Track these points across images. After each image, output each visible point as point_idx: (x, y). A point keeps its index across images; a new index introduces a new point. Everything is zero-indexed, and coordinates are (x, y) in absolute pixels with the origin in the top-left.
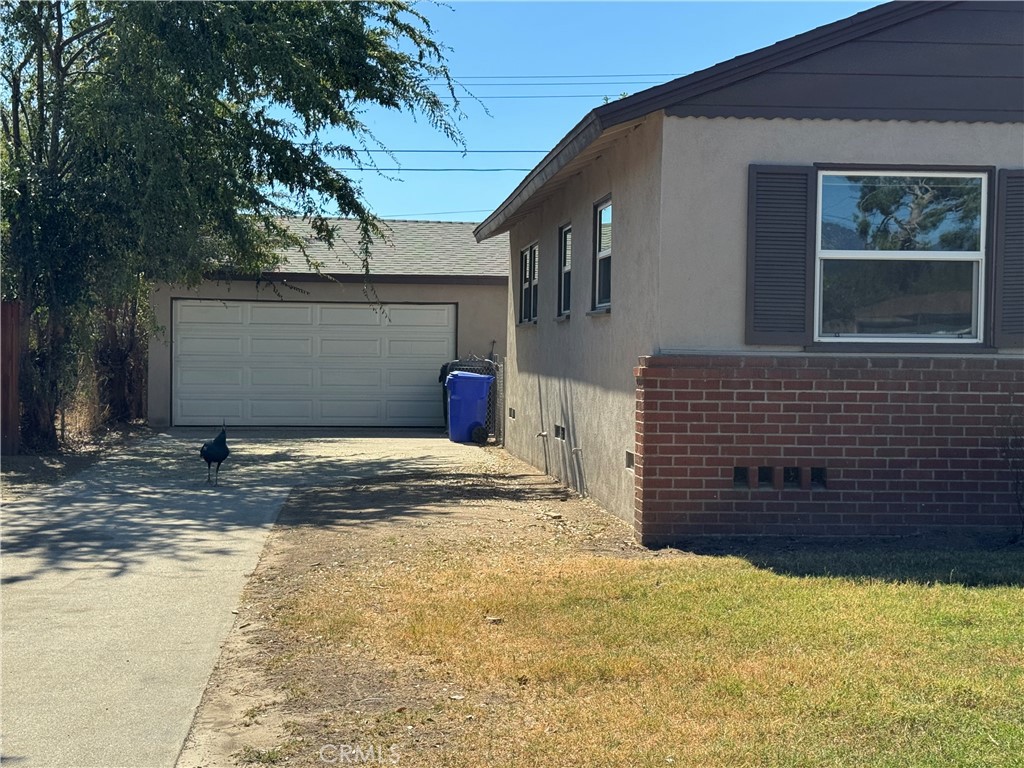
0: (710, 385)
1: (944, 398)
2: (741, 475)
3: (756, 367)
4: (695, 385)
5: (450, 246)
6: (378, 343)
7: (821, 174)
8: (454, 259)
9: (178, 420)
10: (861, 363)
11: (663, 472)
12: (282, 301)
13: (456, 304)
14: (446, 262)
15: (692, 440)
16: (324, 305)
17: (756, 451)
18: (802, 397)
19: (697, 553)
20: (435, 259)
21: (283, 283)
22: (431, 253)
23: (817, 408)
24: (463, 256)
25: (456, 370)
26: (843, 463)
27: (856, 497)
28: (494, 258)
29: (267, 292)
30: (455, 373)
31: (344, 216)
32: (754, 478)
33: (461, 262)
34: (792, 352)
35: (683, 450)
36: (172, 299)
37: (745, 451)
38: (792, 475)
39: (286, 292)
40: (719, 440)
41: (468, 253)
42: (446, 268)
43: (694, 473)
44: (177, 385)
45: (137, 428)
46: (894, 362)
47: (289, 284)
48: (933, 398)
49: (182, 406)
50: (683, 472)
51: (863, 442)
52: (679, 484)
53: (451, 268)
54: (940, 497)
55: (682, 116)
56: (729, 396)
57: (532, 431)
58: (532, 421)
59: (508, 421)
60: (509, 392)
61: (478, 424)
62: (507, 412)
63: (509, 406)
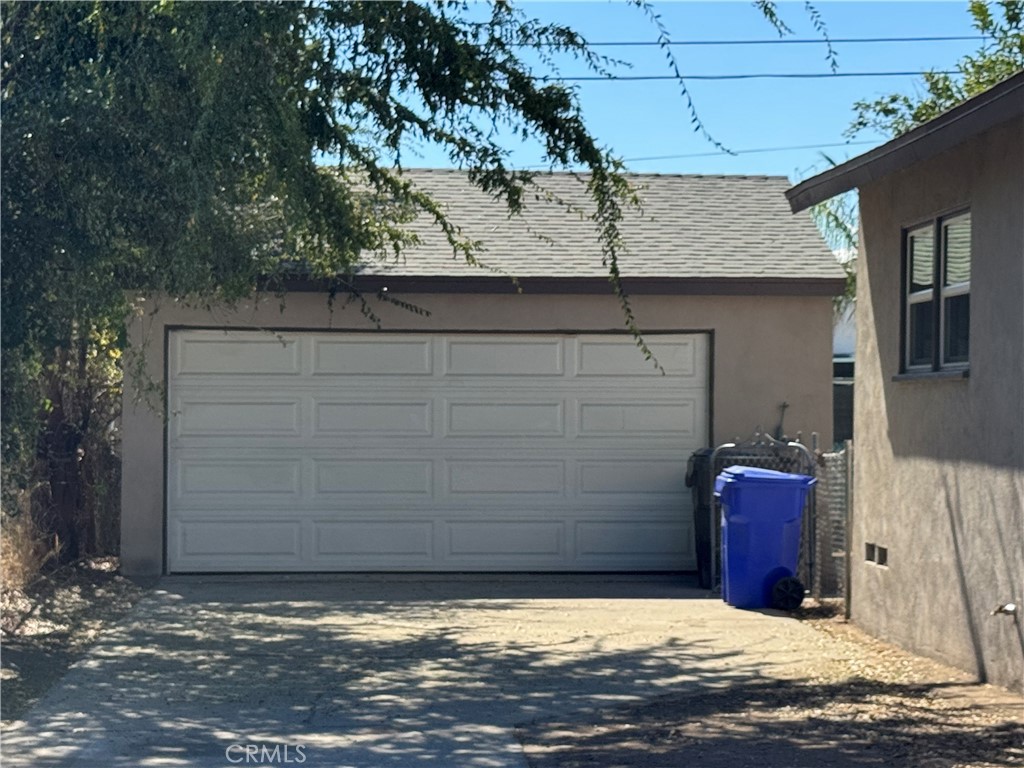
5: (687, 222)
6: (559, 408)
8: (701, 246)
9: (178, 561)
12: (379, 331)
13: (711, 334)
14: (687, 251)
16: (454, 338)
20: (667, 246)
21: (381, 295)
22: (655, 234)
24: (717, 239)
25: (737, 463)
28: (777, 244)
29: (348, 312)
30: (737, 469)
31: (559, 167)
33: (715, 251)
36: (169, 328)
39: (389, 314)
41: (726, 234)
42: (690, 263)
44: (176, 492)
45: (102, 578)
47: (390, 296)
49: (184, 534)
53: (699, 263)
57: (956, 598)
58: (954, 577)
59: (863, 570)
60: (865, 510)
61: (784, 572)
62: (858, 552)
63: (865, 540)
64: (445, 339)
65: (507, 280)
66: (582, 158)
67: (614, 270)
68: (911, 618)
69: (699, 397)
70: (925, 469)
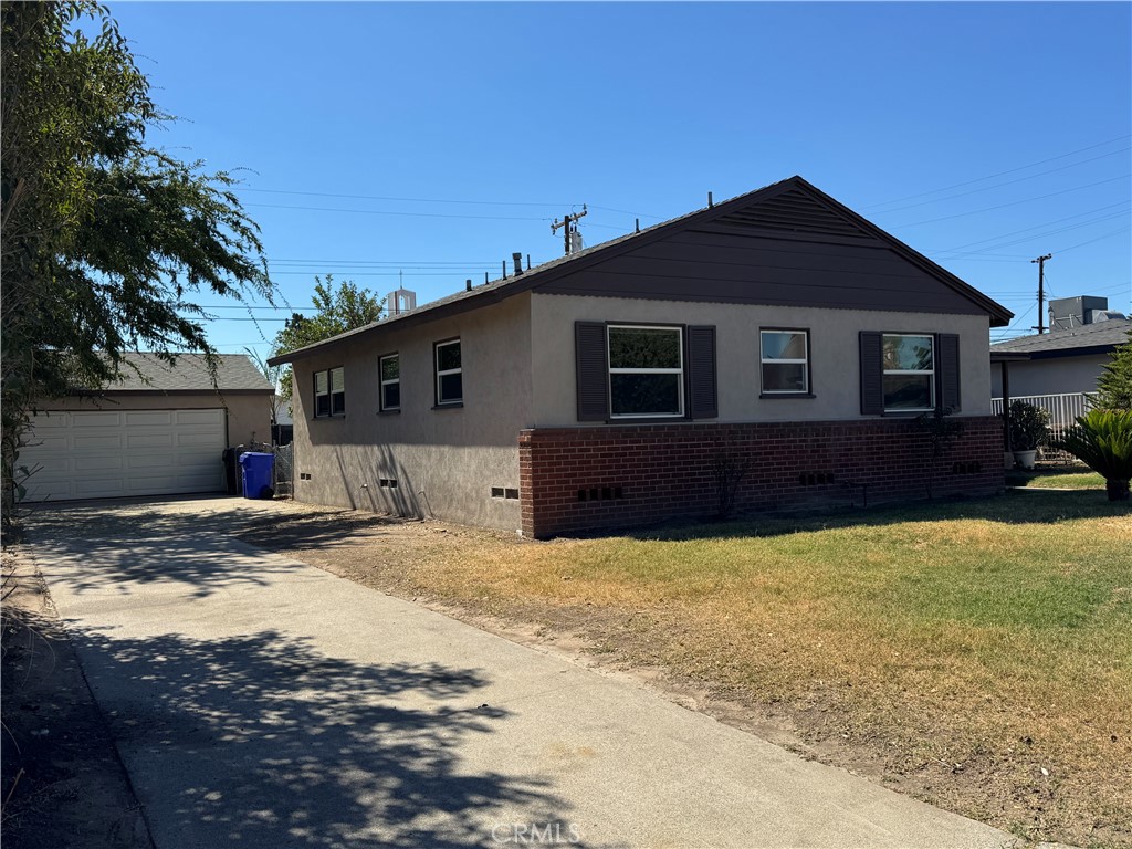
0: (564, 445)
1: (673, 446)
2: (582, 495)
3: (586, 433)
4: (557, 445)
7: (609, 326)
10: (634, 429)
11: (543, 496)
12: (100, 410)
13: (226, 409)
15: (557, 476)
17: (589, 480)
18: (609, 449)
19: (581, 538)
21: (100, 397)
23: (616, 455)
26: (628, 484)
27: (636, 502)
30: (248, 453)
32: (588, 496)
34: (601, 425)
35: (553, 483)
37: (583, 481)
38: (606, 493)
40: (570, 475)
43: (559, 495)
46: (649, 428)
47: (105, 398)
48: (668, 447)
50: (553, 495)
51: (638, 472)
52: (551, 502)
54: (673, 499)
55: (541, 293)
56: (574, 450)
57: (343, 486)
58: (341, 479)
59: (299, 483)
60: (300, 463)
61: (267, 486)
62: (297, 476)
63: (300, 472)
64: (125, 412)
65: (162, 391)
66: (201, 348)
67: (216, 386)
68: (322, 495)
69: (223, 431)
70: (327, 448)
